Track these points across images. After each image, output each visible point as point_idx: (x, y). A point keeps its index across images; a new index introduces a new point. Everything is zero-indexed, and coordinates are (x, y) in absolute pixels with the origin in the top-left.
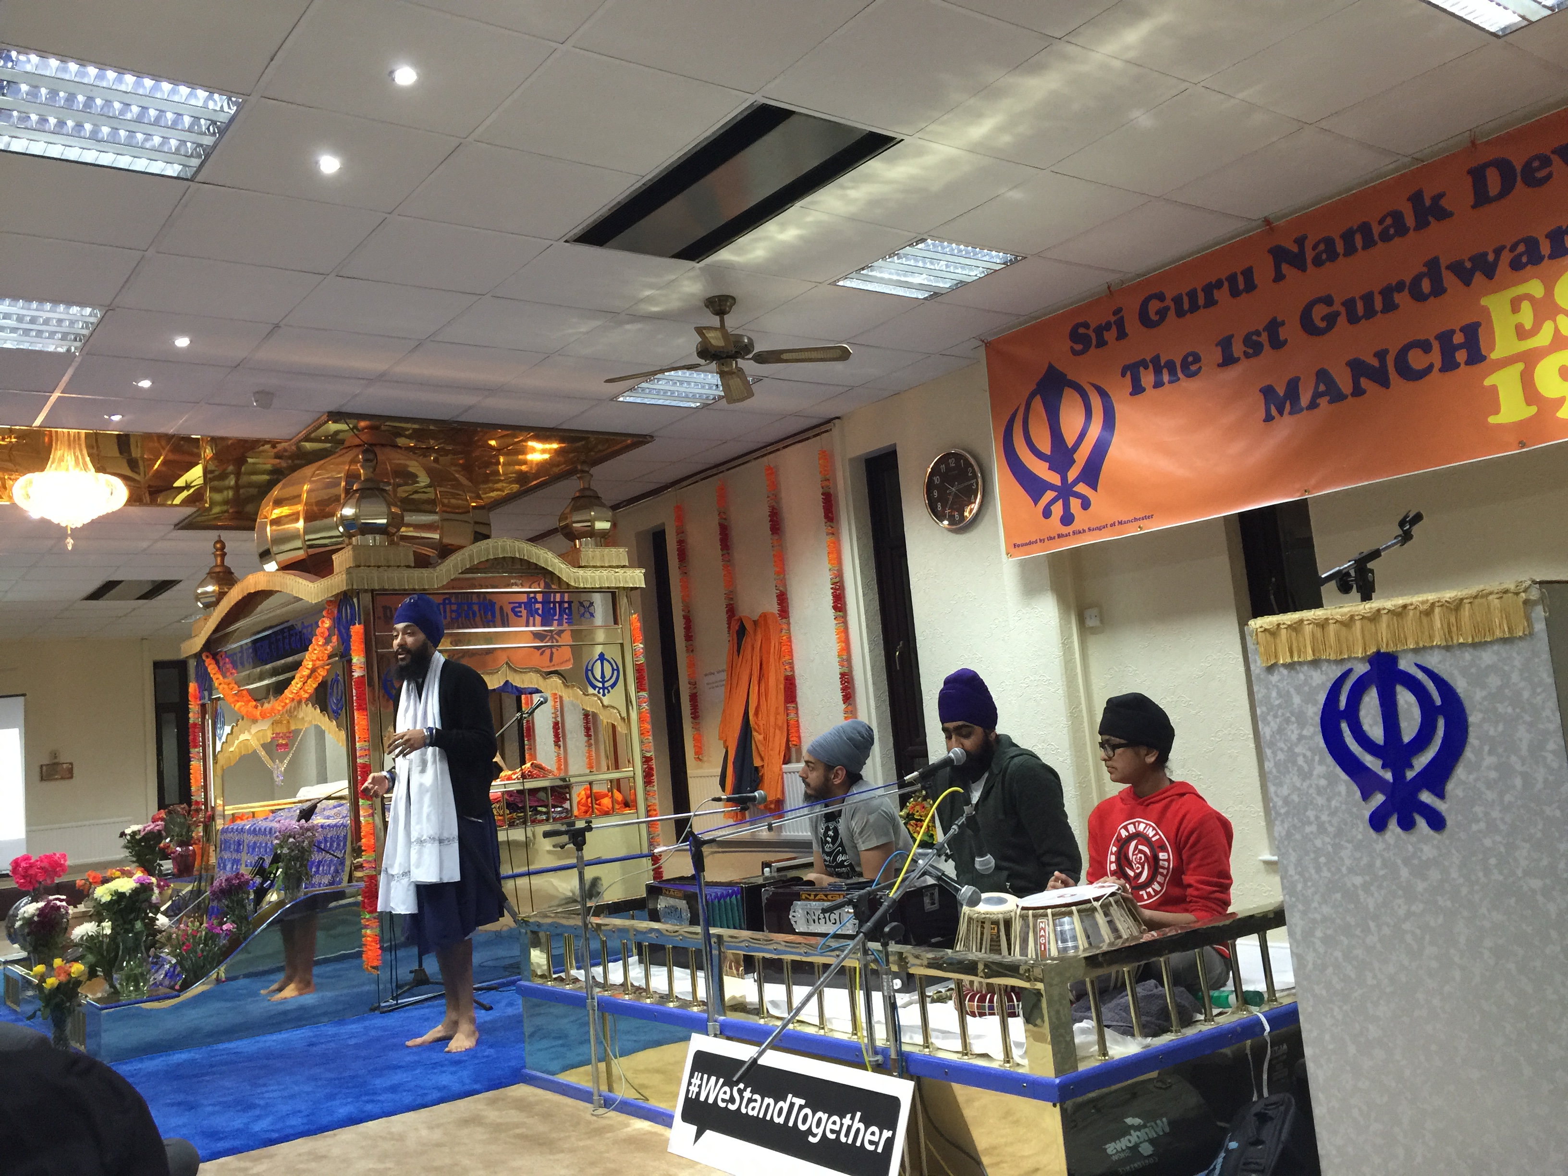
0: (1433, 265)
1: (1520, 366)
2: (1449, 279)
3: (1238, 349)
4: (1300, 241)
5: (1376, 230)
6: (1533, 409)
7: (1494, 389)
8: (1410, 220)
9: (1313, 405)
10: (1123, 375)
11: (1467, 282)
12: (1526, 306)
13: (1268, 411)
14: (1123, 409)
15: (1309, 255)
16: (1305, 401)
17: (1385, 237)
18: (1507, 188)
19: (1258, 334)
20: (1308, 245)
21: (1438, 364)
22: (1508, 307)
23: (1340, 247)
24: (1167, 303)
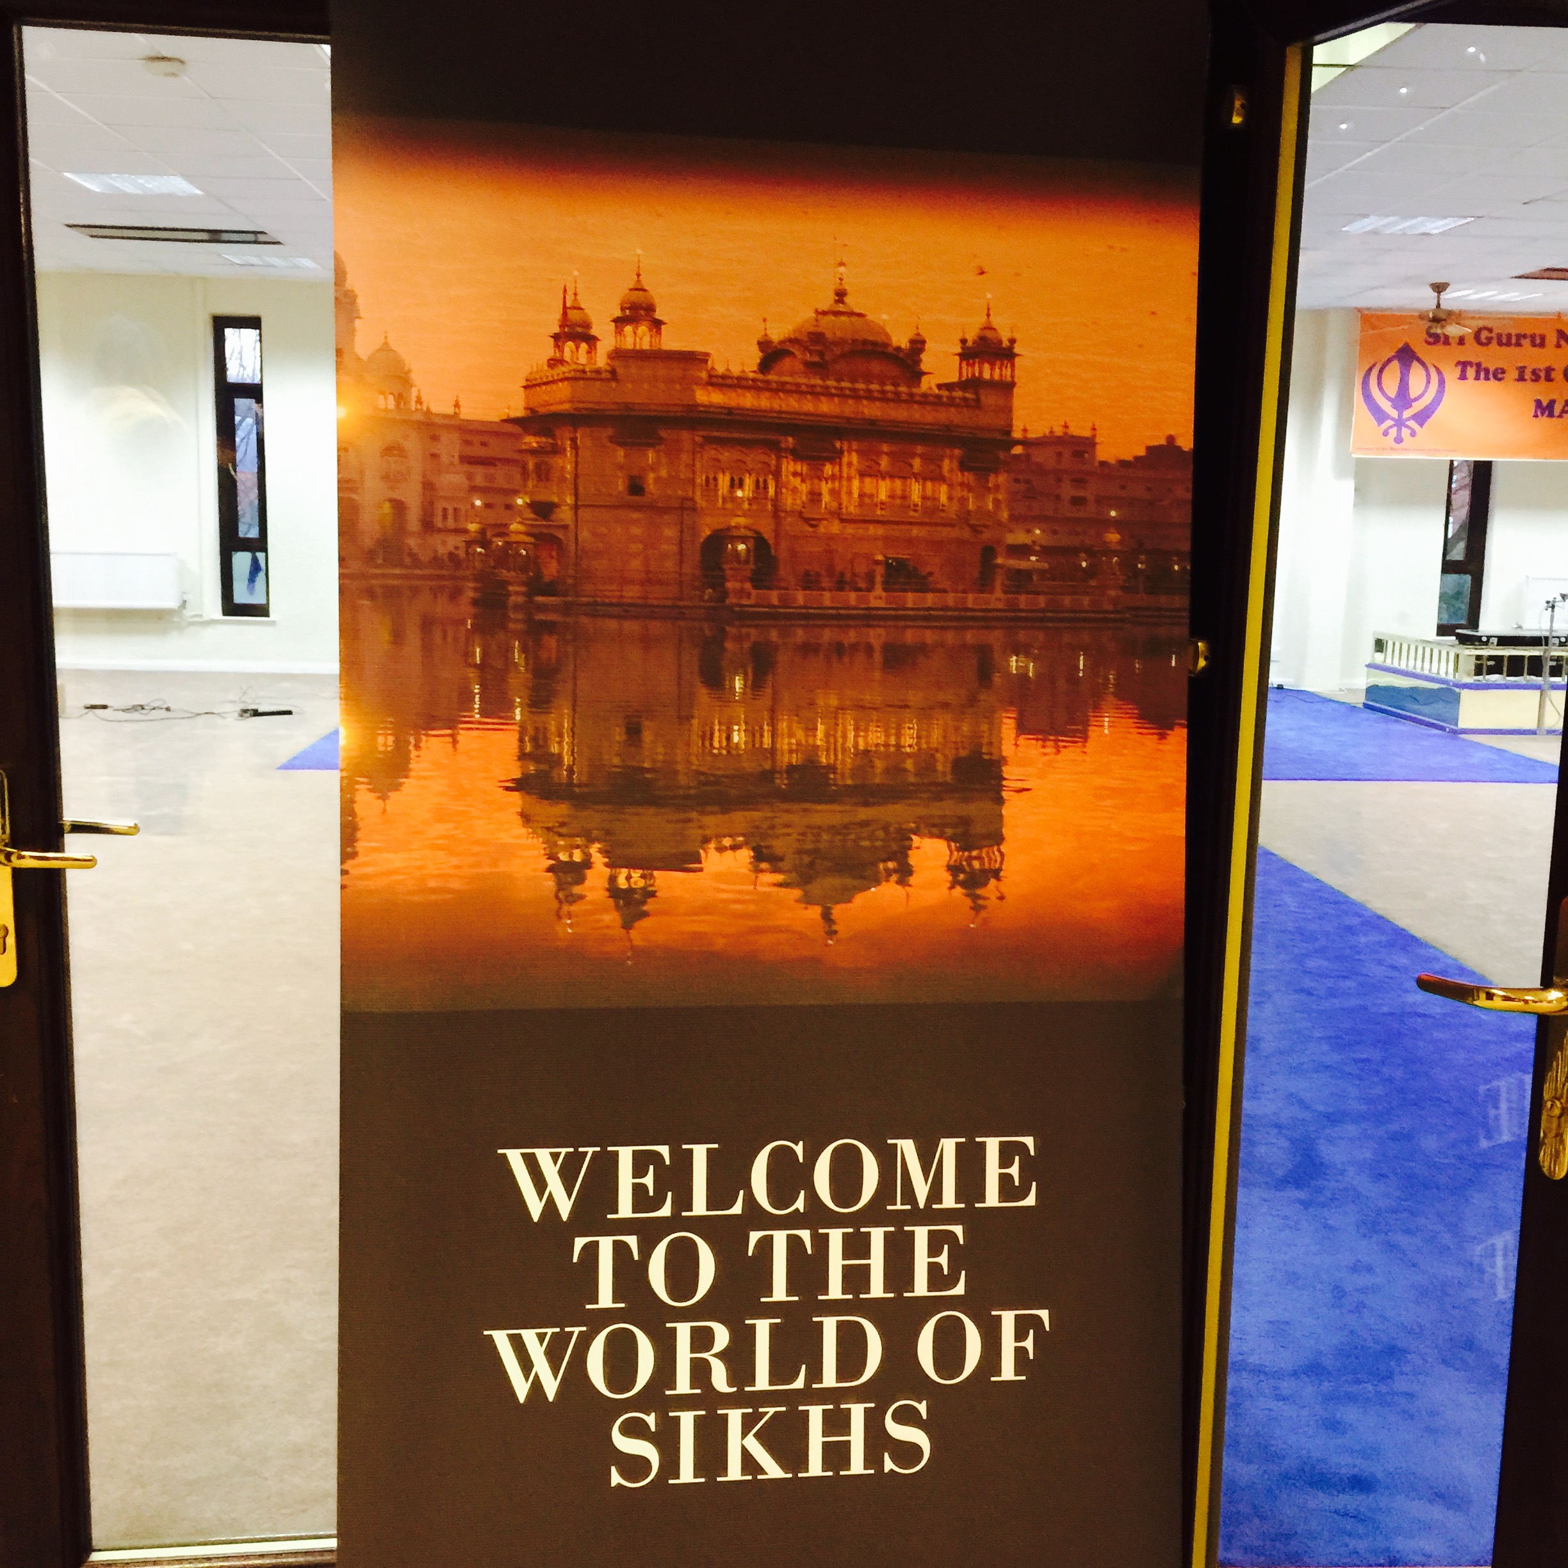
3: (1528, 376)
9: (1560, 416)
10: (1456, 366)
13: (1536, 412)
14: (1453, 389)
16: (1557, 412)
19: (1540, 370)
24: (1493, 335)
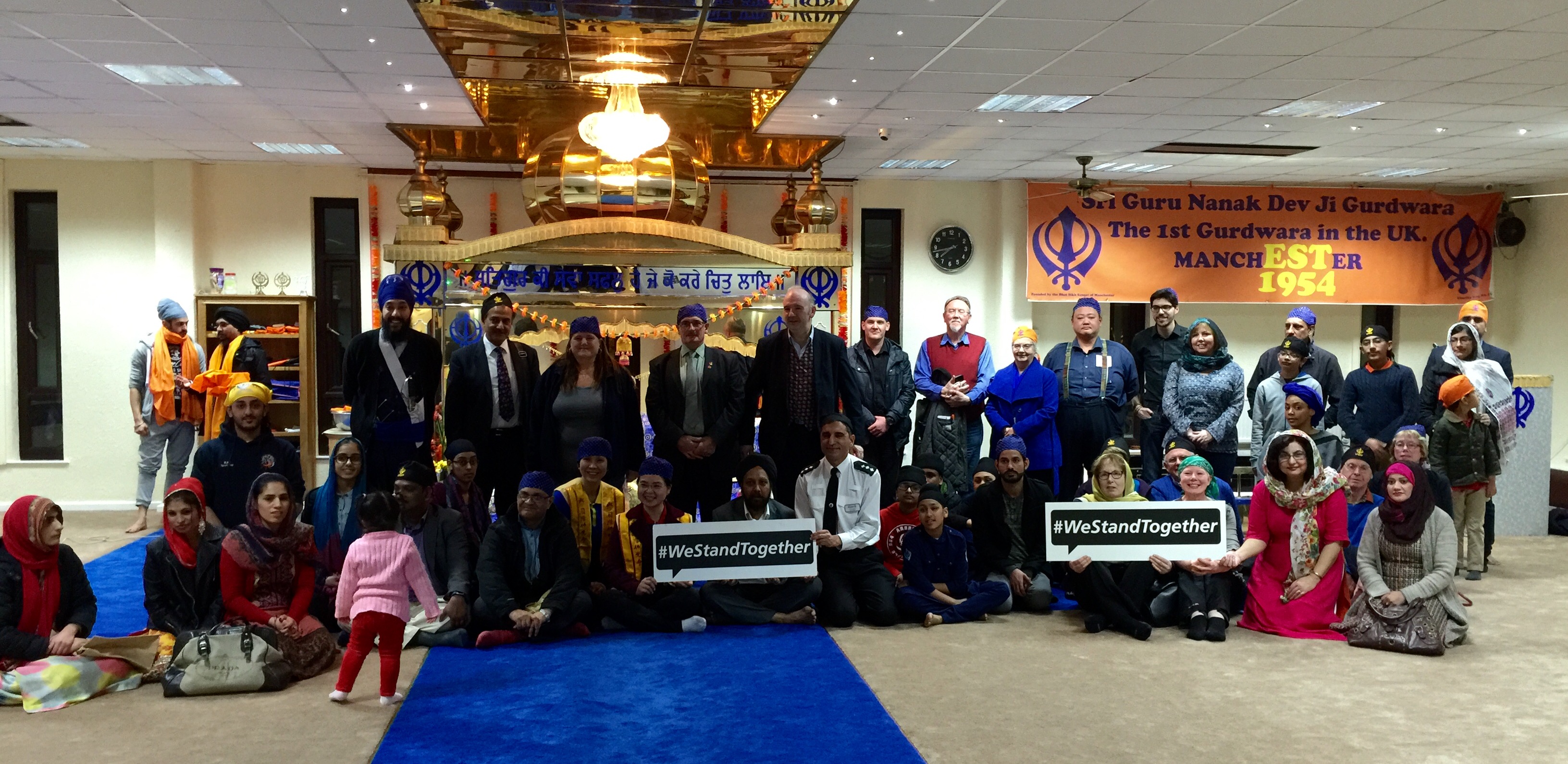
0: (1251, 225)
1: (1273, 273)
2: (1255, 233)
3: (1168, 232)
4: (1203, 196)
5: (1233, 205)
6: (1274, 290)
7: (1262, 279)
8: (1245, 206)
9: (1197, 266)
10: (1109, 225)
11: (1261, 237)
12: (1279, 252)
13: (1177, 262)
14: (1108, 243)
15: (1205, 204)
16: (1194, 263)
17: (1235, 208)
18: (1280, 208)
19: (1178, 228)
20: (1206, 199)
21: (1246, 264)
22: (1273, 250)
23: (1218, 205)
24: (1138, 200)
